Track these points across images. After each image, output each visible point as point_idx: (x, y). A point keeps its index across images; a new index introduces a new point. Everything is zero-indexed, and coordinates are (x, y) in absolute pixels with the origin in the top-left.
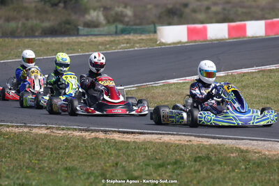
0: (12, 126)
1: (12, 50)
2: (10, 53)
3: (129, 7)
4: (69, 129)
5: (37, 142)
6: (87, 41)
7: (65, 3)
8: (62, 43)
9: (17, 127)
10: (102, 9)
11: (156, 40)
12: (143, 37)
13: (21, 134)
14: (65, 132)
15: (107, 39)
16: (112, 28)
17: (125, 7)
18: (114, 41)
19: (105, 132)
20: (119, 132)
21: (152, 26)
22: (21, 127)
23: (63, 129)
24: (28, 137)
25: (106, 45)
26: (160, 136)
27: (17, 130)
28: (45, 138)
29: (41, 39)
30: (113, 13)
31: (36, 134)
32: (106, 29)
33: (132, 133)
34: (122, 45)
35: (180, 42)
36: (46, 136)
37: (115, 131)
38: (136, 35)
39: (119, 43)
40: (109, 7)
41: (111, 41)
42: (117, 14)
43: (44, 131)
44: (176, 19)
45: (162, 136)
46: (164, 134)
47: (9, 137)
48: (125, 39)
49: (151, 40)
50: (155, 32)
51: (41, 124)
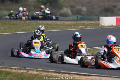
0: (18, 69)
1: (20, 27)
2: (19, 29)
3: (84, 6)
4: (49, 72)
5: (31, 78)
6: (61, 23)
7: (50, 3)
8: (48, 24)
9: (20, 69)
10: (70, 7)
11: (99, 25)
12: (92, 22)
13: (22, 73)
14: (47, 73)
15: (72, 23)
16: (75, 17)
17: (83, 6)
18: (76, 24)
19: (70, 74)
20: (77, 74)
21: (97, 17)
22: (23, 69)
23: (46, 72)
24: (26, 75)
25: (71, 26)
26: (100, 77)
27: (20, 71)
28: (36, 76)
29: (36, 22)
30: (76, 9)
31: (31, 74)
32: (71, 18)
33: (85, 75)
34: (81, 26)
35: (112, 26)
36: (36, 75)
37: (75, 74)
38: (88, 21)
39: (79, 25)
40: (73, 6)
41: (74, 24)
42: (78, 10)
43: (35, 73)
44: (109, 13)
45: (102, 77)
46: (102, 76)
47: (16, 75)
48: (82, 23)
49: (96, 24)
50: (98, 20)
51: (34, 68)
